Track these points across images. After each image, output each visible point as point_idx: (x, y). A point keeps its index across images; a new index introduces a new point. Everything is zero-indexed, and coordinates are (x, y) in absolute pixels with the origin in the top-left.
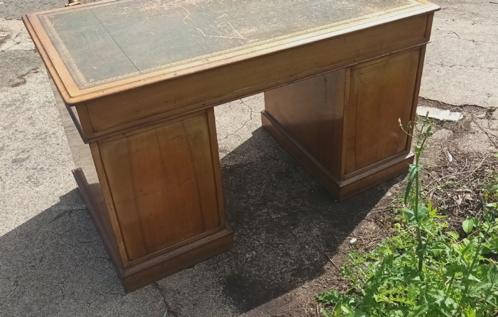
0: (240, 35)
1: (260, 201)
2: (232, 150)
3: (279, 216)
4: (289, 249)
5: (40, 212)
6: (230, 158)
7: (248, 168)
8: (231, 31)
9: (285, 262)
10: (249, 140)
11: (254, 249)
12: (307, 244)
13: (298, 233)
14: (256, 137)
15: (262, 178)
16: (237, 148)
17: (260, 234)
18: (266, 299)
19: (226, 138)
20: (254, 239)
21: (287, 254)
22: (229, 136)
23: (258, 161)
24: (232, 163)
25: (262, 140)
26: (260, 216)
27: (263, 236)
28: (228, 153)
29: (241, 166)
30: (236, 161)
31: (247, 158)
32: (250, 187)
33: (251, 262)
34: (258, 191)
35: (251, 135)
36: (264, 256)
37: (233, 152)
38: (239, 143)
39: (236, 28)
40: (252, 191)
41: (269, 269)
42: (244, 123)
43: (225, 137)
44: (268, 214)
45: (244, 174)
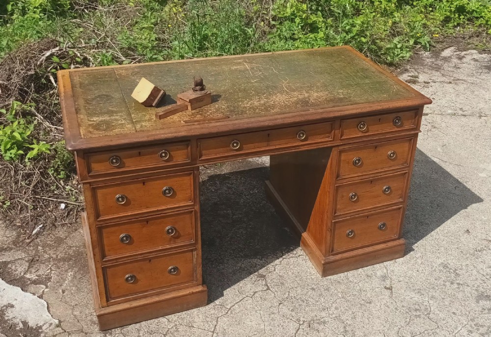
0: (247, 66)
1: (237, 224)
2: (252, 276)
3: (225, 211)
4: (226, 191)
5: (424, 239)
6: (255, 266)
7: (239, 254)
8: (252, 69)
9: (232, 184)
10: (229, 286)
11: (251, 194)
12: (212, 191)
13: (215, 199)
14: (220, 289)
15: (229, 242)
16: (246, 278)
17: (244, 202)
18: (250, 170)
19: (255, 293)
20: (249, 199)
21: (229, 188)
22: (252, 294)
23: (228, 260)
24: (255, 261)
25: (214, 284)
26: (241, 214)
27: (242, 200)
28: (256, 273)
29: (246, 256)
30: (250, 262)
31: (238, 265)
32: (243, 237)
33: (255, 188)
34: (236, 232)
35: (225, 292)
36: (245, 189)
37: (251, 274)
38: (241, 284)
39: (247, 70)
40: (242, 233)
41: (244, 183)
42: (229, 312)
43: (256, 295)
44: (234, 214)
45: (245, 248)
